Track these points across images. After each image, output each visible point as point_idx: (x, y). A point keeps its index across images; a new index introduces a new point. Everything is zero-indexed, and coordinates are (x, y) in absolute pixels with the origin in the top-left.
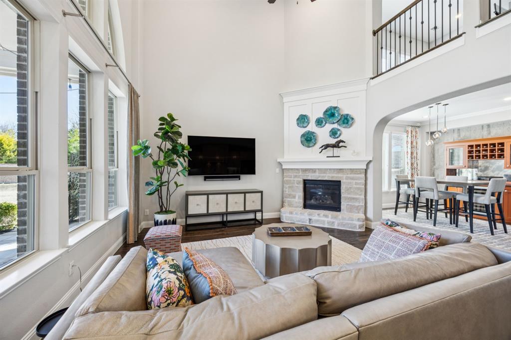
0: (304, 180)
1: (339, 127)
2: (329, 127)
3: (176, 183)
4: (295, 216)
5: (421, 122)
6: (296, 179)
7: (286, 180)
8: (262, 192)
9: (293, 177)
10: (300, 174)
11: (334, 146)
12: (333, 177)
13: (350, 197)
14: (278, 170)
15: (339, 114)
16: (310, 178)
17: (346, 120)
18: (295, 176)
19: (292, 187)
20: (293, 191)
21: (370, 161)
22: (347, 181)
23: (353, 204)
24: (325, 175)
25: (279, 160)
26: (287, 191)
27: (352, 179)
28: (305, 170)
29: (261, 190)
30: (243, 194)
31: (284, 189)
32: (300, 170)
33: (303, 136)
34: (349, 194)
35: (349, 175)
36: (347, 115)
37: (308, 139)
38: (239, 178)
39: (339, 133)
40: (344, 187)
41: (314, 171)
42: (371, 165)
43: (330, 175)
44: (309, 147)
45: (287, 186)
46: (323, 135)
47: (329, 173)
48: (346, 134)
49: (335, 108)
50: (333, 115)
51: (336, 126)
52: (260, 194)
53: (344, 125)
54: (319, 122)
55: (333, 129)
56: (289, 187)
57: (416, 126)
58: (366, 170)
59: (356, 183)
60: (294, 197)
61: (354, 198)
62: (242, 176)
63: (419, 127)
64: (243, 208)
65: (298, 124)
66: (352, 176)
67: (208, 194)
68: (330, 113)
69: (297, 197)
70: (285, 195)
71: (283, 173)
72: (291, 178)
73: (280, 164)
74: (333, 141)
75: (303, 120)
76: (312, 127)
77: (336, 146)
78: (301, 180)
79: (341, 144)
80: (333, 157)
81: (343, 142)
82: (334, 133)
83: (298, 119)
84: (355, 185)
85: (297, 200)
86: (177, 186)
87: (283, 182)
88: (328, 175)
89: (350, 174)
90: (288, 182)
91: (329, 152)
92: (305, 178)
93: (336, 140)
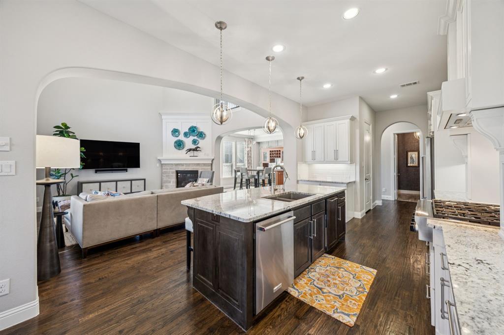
0: (177, 171)
1: (198, 139)
2: (192, 138)
3: (72, 174)
5: (253, 136)
7: (165, 172)
8: (145, 180)
10: (174, 167)
11: (194, 150)
12: (194, 168)
14: (158, 165)
15: (197, 131)
16: (180, 170)
17: (201, 135)
18: (171, 169)
19: (169, 176)
20: (169, 178)
21: (213, 159)
24: (189, 167)
25: (158, 158)
26: (165, 179)
27: (204, 169)
28: (177, 165)
29: (144, 178)
30: (130, 182)
31: (163, 178)
32: (174, 164)
33: (176, 142)
36: (202, 132)
37: (179, 145)
38: (127, 171)
39: (197, 142)
41: (182, 165)
42: (214, 161)
44: (179, 150)
45: (165, 175)
46: (188, 142)
48: (201, 143)
49: (195, 127)
50: (194, 131)
51: (195, 138)
52: (143, 181)
53: (201, 138)
54: (186, 134)
55: (194, 139)
56: (167, 176)
57: (252, 138)
58: (212, 164)
60: (170, 182)
62: (129, 169)
63: (252, 139)
64: (130, 190)
65: (172, 134)
67: (100, 182)
68: (193, 130)
69: (172, 182)
70: (163, 181)
71: (162, 167)
72: (168, 170)
73: (160, 161)
74: (194, 147)
75: (175, 132)
76: (181, 137)
77: (196, 150)
78: (174, 171)
79: (198, 149)
80: (194, 156)
81: (199, 148)
82: (194, 142)
83: (172, 132)
85: (171, 184)
86: (73, 177)
87: (162, 173)
88: (191, 167)
89: (203, 166)
90: (166, 173)
91: (191, 153)
92: (177, 170)
93: (196, 146)
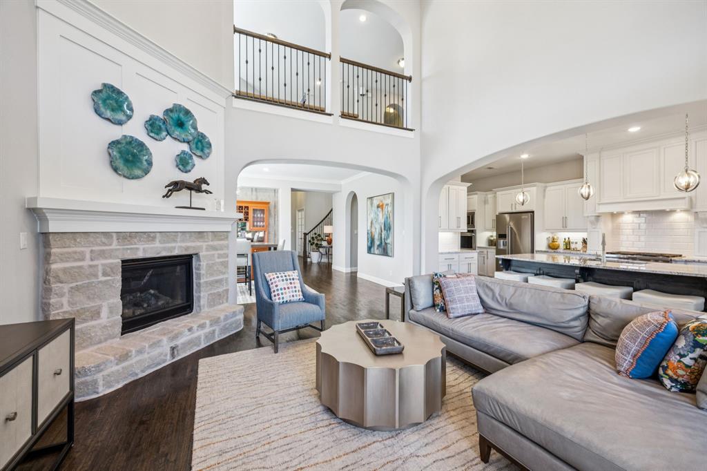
0: (125, 262)
4: (138, 358)
6: (100, 262)
7: (60, 270)
9: (88, 256)
10: (113, 247)
11: (192, 187)
12: (187, 248)
13: (212, 281)
15: (195, 129)
16: (140, 255)
17: (201, 144)
18: (102, 254)
19: (88, 286)
22: (208, 253)
23: (215, 291)
24: (173, 245)
27: (215, 248)
28: (126, 236)
32: (114, 235)
34: (212, 275)
35: (211, 243)
36: (203, 136)
37: (129, 158)
39: (191, 163)
40: (205, 264)
41: (149, 236)
43: (184, 245)
45: (67, 288)
47: (183, 241)
49: (185, 112)
50: (181, 125)
51: (185, 148)
53: (198, 153)
54: (153, 127)
55: (181, 153)
58: (229, 233)
59: (218, 254)
61: (217, 281)
65: (96, 109)
66: (216, 243)
68: (178, 119)
69: (104, 313)
71: (46, 246)
72: (83, 259)
73: (32, 217)
75: (110, 100)
76: (137, 130)
77: (195, 187)
78: (116, 263)
79: (204, 187)
80: (190, 208)
81: (205, 182)
82: (183, 161)
84: (218, 258)
87: (45, 277)
88: (179, 244)
89: (212, 241)
91: (183, 197)
